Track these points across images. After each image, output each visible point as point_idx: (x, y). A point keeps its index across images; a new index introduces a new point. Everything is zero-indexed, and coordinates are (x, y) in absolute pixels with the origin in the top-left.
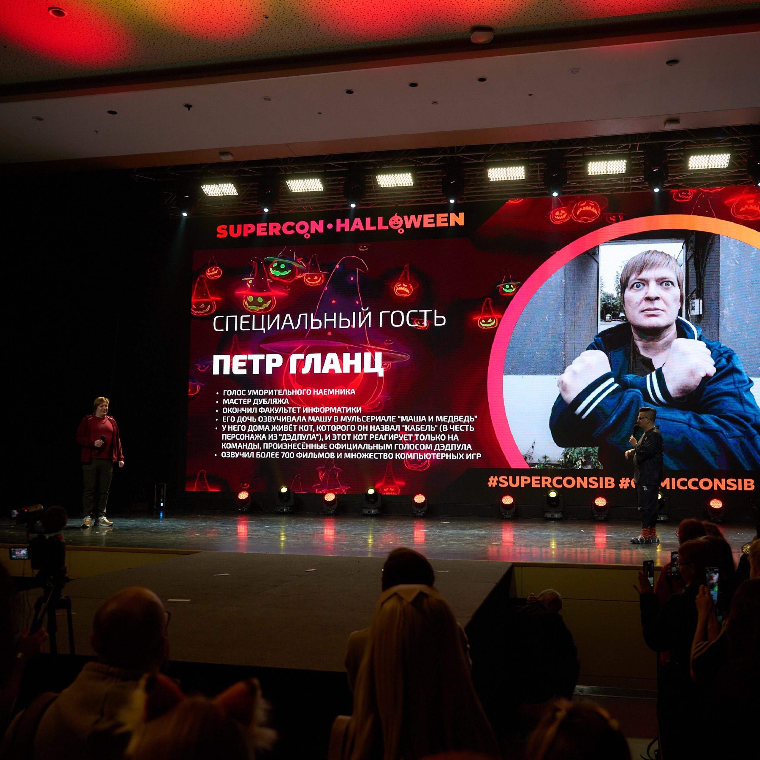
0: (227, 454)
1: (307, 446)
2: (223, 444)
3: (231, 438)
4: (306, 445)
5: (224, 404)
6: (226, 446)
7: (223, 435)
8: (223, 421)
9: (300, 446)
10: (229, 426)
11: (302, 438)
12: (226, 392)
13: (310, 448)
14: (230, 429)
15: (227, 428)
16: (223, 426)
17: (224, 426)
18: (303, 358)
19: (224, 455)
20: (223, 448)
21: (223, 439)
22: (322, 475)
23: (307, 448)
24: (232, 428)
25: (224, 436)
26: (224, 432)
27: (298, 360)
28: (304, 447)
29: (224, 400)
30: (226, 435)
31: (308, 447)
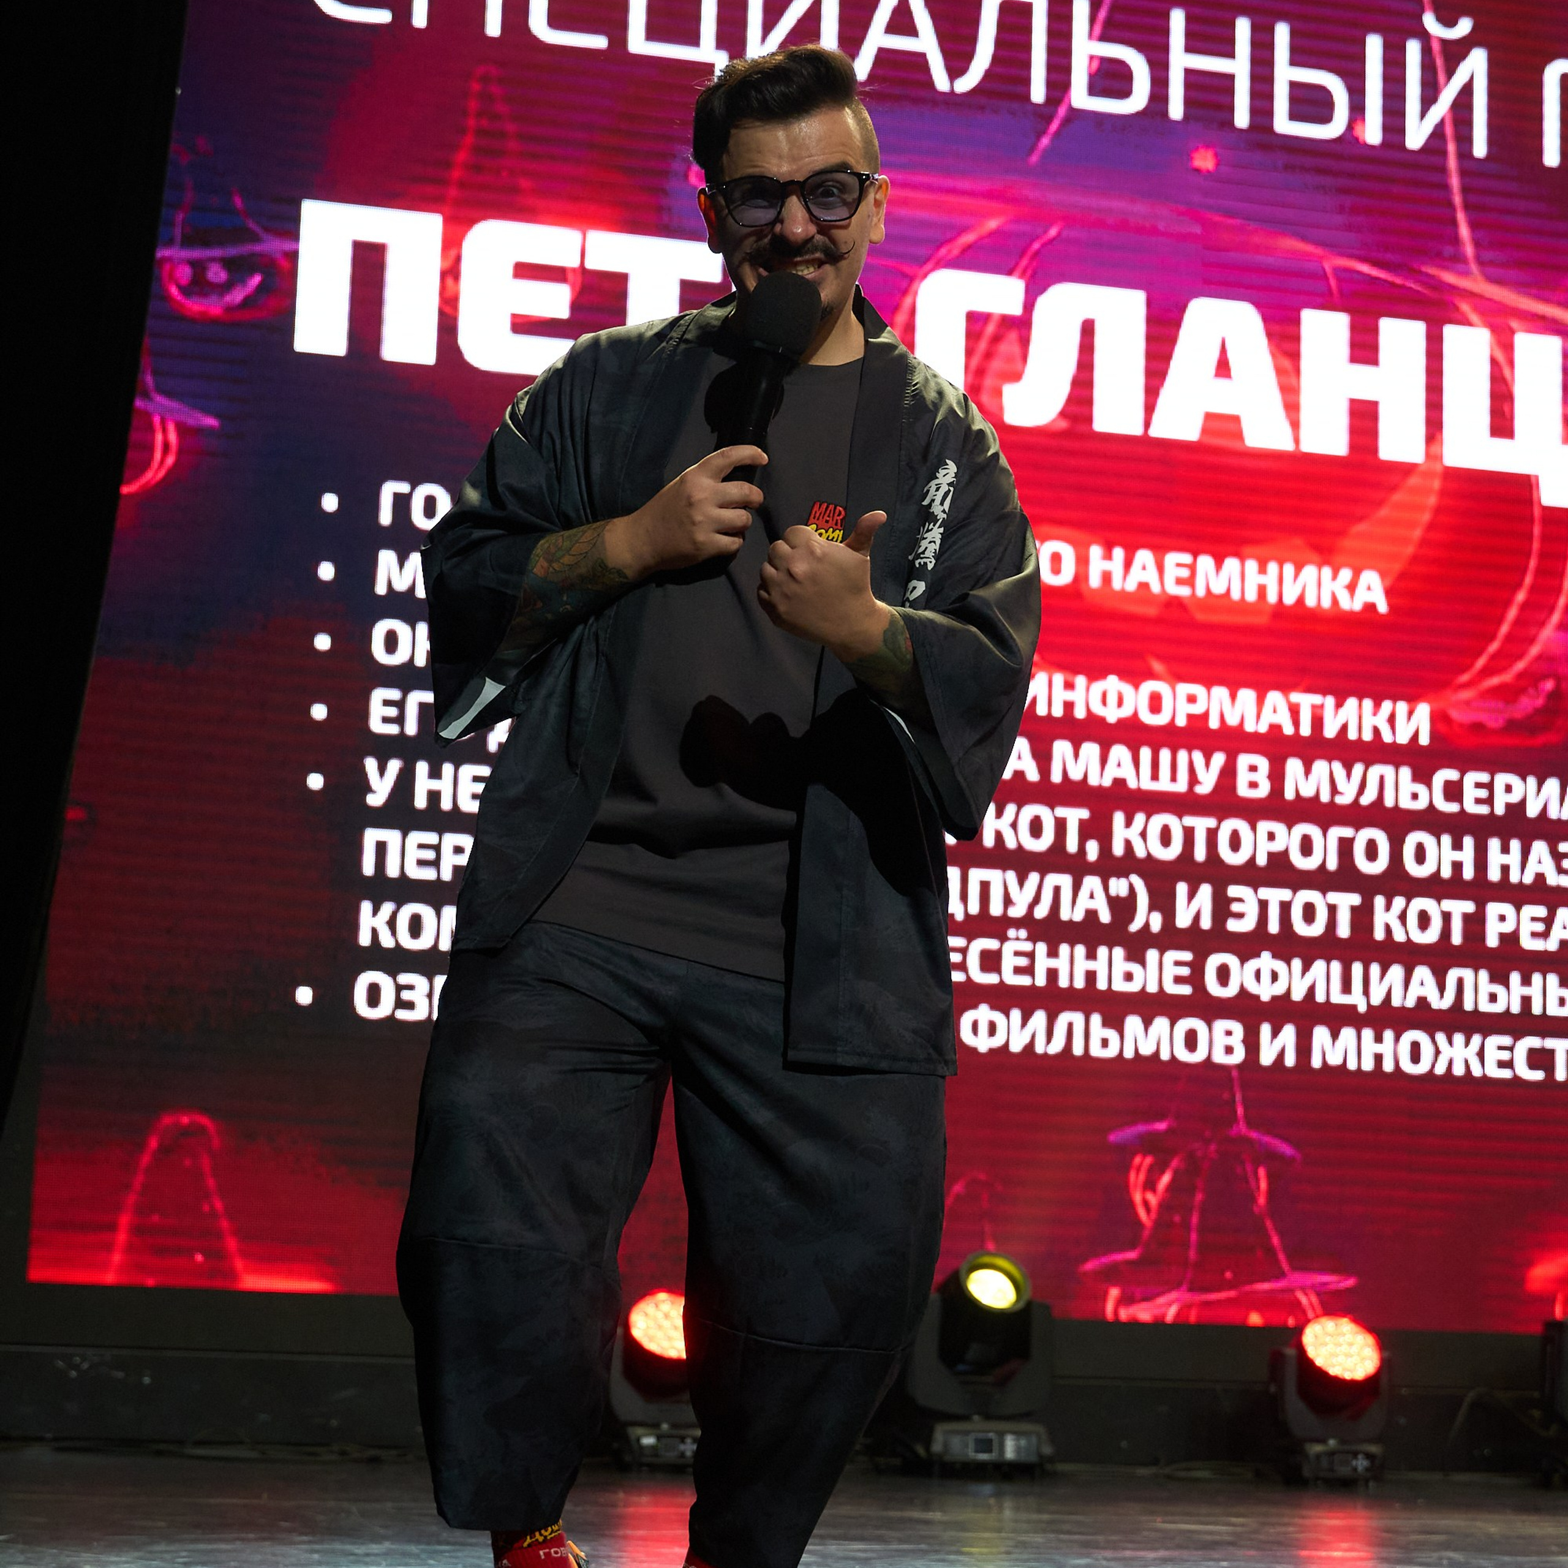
0: (399, 988)
1: (1043, 963)
2: (366, 907)
3: (436, 863)
4: (1031, 955)
5: (381, 589)
6: (392, 923)
7: (371, 836)
8: (376, 726)
9: (991, 961)
10: (422, 768)
11: (1008, 901)
12: (402, 503)
13: (1063, 982)
14: (434, 797)
15: (406, 781)
16: (371, 765)
17: (382, 770)
18: (1016, 310)
19: (374, 995)
20: (365, 940)
21: (368, 868)
22: (1150, 1185)
23: (1041, 980)
24: (444, 785)
25: (381, 848)
26: (383, 818)
27: (976, 321)
28: (1018, 970)
29: (387, 558)
30: (391, 837)
31: (1052, 974)
